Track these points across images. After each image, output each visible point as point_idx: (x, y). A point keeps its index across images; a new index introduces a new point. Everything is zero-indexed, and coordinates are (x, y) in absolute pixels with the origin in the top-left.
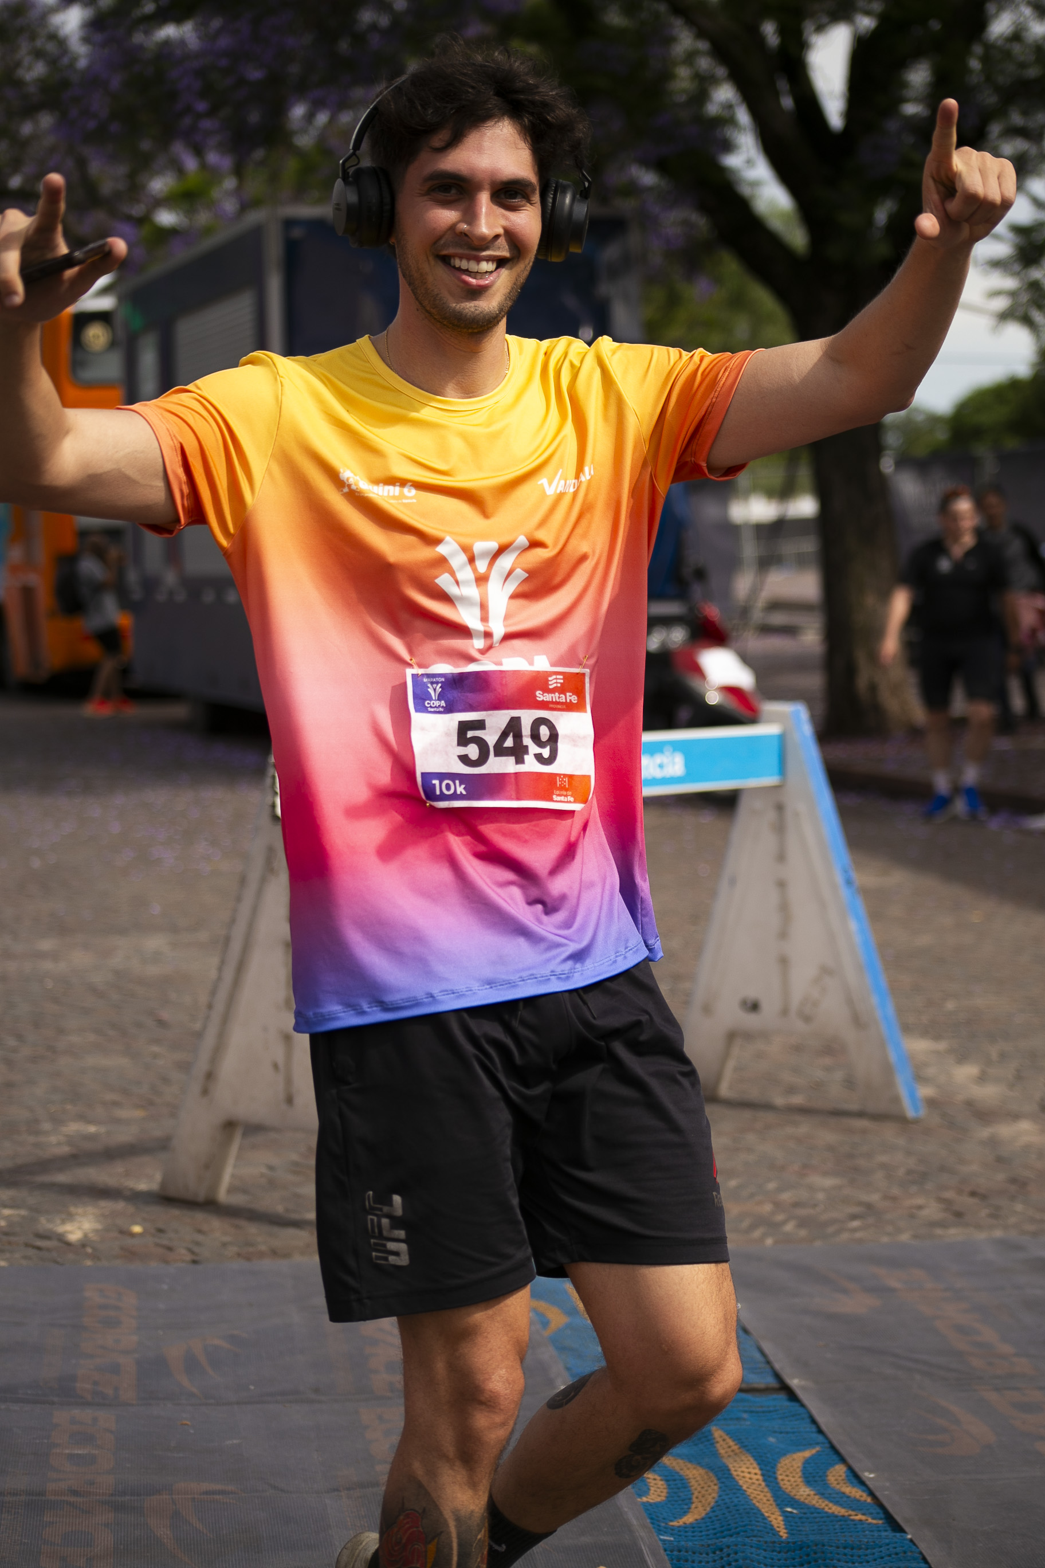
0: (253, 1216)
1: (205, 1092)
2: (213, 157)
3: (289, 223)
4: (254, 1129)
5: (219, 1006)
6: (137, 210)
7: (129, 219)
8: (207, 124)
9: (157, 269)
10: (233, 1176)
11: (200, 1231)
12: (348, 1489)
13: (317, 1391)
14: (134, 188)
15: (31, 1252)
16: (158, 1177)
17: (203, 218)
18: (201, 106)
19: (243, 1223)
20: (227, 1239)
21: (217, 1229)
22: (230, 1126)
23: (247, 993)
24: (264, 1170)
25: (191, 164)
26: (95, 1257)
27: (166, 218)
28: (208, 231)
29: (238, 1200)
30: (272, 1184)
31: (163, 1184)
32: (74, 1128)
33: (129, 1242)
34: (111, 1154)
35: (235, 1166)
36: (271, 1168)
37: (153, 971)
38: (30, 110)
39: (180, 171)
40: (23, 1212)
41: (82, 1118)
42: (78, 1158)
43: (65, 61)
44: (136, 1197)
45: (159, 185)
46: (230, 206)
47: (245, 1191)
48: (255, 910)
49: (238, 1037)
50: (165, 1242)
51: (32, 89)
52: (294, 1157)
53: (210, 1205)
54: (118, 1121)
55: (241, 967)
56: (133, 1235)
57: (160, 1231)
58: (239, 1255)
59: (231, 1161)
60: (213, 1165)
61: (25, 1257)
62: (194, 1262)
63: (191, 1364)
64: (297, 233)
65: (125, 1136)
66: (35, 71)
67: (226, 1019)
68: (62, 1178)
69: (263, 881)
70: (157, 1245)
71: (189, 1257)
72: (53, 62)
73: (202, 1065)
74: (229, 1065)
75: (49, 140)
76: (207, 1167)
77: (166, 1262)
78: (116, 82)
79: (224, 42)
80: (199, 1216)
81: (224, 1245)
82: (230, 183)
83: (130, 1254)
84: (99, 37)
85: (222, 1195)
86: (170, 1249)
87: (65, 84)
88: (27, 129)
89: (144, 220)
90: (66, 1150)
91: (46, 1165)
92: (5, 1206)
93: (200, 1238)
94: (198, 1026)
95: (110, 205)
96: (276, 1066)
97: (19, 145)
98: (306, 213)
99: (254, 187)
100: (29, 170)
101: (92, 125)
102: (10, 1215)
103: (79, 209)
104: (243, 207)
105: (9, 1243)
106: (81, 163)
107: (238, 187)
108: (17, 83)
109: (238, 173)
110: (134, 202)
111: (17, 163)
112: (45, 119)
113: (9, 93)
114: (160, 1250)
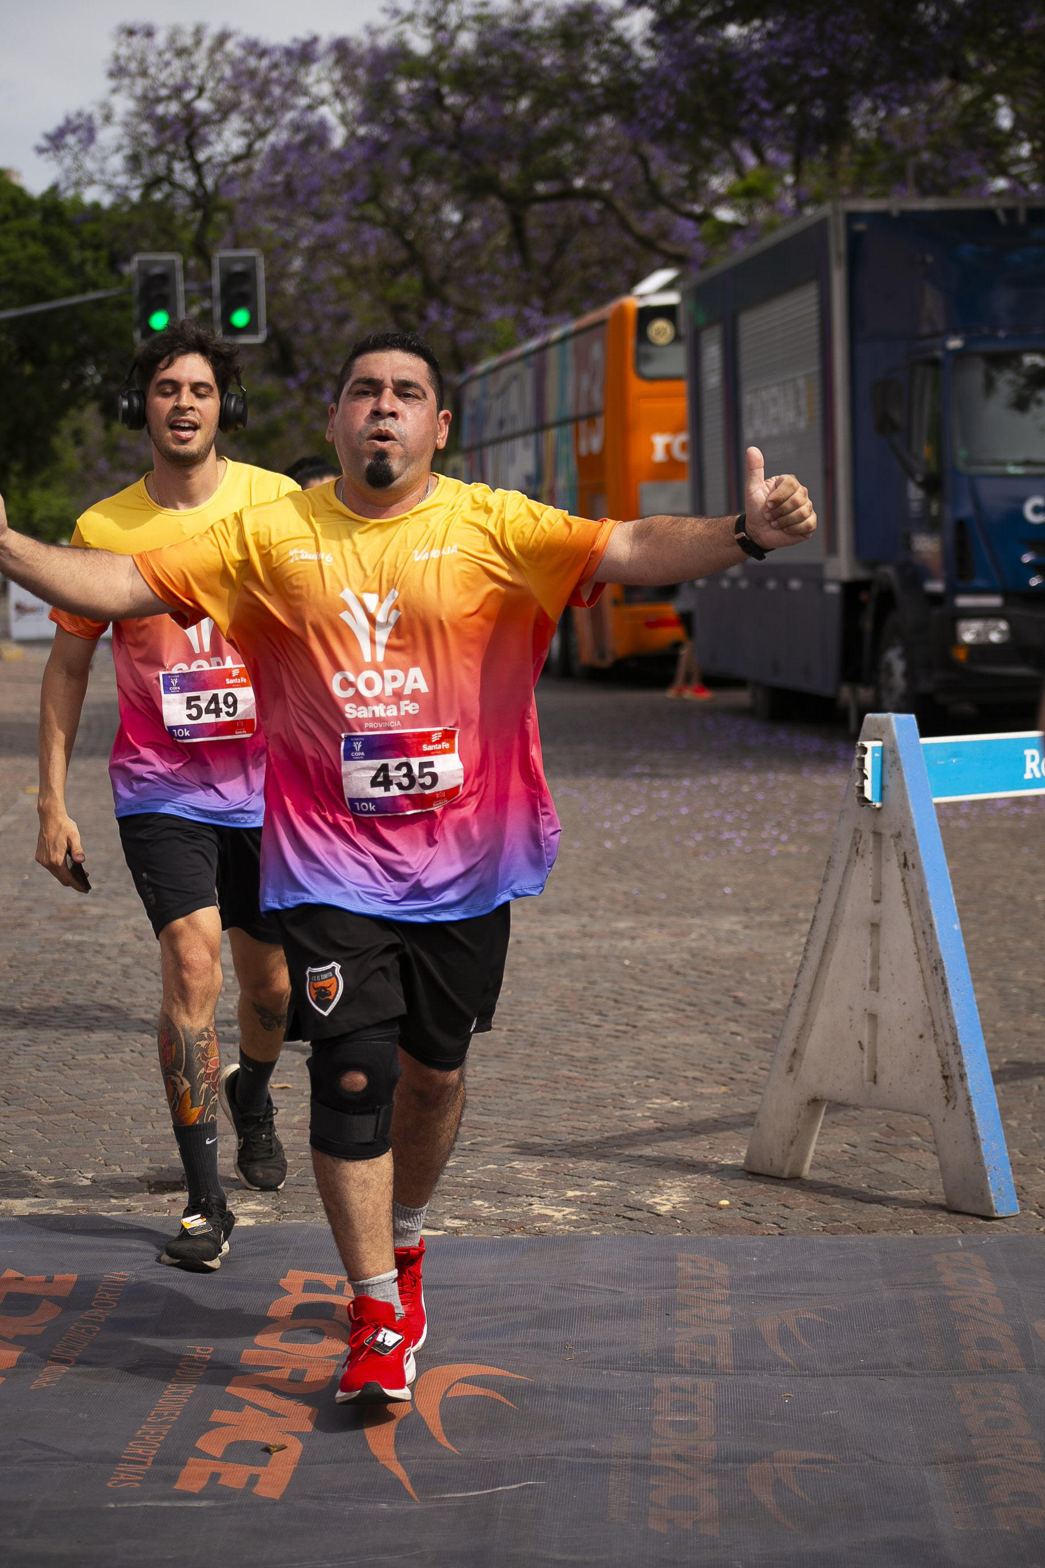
0: (839, 1192)
1: (791, 1070)
2: (772, 154)
3: (852, 217)
4: (837, 1106)
5: (806, 986)
6: (698, 209)
7: (690, 216)
8: (768, 123)
9: (721, 263)
10: (816, 1152)
11: (786, 1206)
12: (946, 1463)
13: (909, 1365)
14: (695, 186)
15: (623, 1222)
16: (744, 1152)
17: (761, 214)
18: (765, 105)
19: (827, 1199)
20: (813, 1213)
21: (803, 1203)
22: (815, 1102)
23: (832, 973)
24: (846, 1147)
25: (750, 161)
26: (686, 1228)
27: (725, 214)
28: (771, 227)
29: (822, 1176)
30: (854, 1161)
31: (748, 1159)
32: (658, 1102)
33: (718, 1214)
34: (696, 1129)
35: (819, 1143)
36: (854, 1146)
37: (728, 950)
38: (594, 113)
39: (740, 170)
40: (613, 1184)
41: (665, 1093)
42: (662, 1133)
43: (630, 64)
44: (722, 1171)
45: (718, 183)
46: (788, 201)
47: (828, 1168)
48: (842, 891)
49: (823, 1016)
50: (751, 1216)
51: (598, 91)
52: (875, 1135)
53: (795, 1180)
54: (701, 1096)
55: (827, 947)
56: (720, 1208)
57: (747, 1204)
58: (824, 1229)
59: (816, 1137)
60: (797, 1141)
61: (618, 1228)
62: (781, 1236)
63: (784, 1335)
64: (860, 227)
65: (708, 1111)
66: (597, 76)
67: (811, 999)
68: (648, 1151)
69: (849, 861)
70: (744, 1218)
71: (776, 1232)
72: (615, 66)
73: (788, 1043)
74: (814, 1043)
75: (611, 143)
76: (792, 1142)
77: (755, 1235)
78: (681, 84)
79: (787, 40)
80: (785, 1191)
81: (810, 1219)
82: (789, 179)
83: (719, 1227)
84: (660, 39)
85: (806, 1172)
86: (758, 1223)
87: (630, 86)
88: (591, 131)
89: (706, 217)
90: (651, 1124)
91: (634, 1138)
92: (595, 1178)
93: (787, 1212)
94: (776, 1005)
95: (671, 203)
96: (861, 1045)
97: (584, 145)
98: (868, 206)
99: (813, 183)
100: (594, 169)
101: (660, 124)
102: (602, 1186)
103: (642, 207)
104: (801, 204)
105: (601, 1213)
106: (644, 161)
107: (797, 183)
108: (582, 87)
109: (797, 169)
110: (694, 201)
111: (581, 165)
112: (608, 121)
113: (574, 96)
114: (748, 1223)
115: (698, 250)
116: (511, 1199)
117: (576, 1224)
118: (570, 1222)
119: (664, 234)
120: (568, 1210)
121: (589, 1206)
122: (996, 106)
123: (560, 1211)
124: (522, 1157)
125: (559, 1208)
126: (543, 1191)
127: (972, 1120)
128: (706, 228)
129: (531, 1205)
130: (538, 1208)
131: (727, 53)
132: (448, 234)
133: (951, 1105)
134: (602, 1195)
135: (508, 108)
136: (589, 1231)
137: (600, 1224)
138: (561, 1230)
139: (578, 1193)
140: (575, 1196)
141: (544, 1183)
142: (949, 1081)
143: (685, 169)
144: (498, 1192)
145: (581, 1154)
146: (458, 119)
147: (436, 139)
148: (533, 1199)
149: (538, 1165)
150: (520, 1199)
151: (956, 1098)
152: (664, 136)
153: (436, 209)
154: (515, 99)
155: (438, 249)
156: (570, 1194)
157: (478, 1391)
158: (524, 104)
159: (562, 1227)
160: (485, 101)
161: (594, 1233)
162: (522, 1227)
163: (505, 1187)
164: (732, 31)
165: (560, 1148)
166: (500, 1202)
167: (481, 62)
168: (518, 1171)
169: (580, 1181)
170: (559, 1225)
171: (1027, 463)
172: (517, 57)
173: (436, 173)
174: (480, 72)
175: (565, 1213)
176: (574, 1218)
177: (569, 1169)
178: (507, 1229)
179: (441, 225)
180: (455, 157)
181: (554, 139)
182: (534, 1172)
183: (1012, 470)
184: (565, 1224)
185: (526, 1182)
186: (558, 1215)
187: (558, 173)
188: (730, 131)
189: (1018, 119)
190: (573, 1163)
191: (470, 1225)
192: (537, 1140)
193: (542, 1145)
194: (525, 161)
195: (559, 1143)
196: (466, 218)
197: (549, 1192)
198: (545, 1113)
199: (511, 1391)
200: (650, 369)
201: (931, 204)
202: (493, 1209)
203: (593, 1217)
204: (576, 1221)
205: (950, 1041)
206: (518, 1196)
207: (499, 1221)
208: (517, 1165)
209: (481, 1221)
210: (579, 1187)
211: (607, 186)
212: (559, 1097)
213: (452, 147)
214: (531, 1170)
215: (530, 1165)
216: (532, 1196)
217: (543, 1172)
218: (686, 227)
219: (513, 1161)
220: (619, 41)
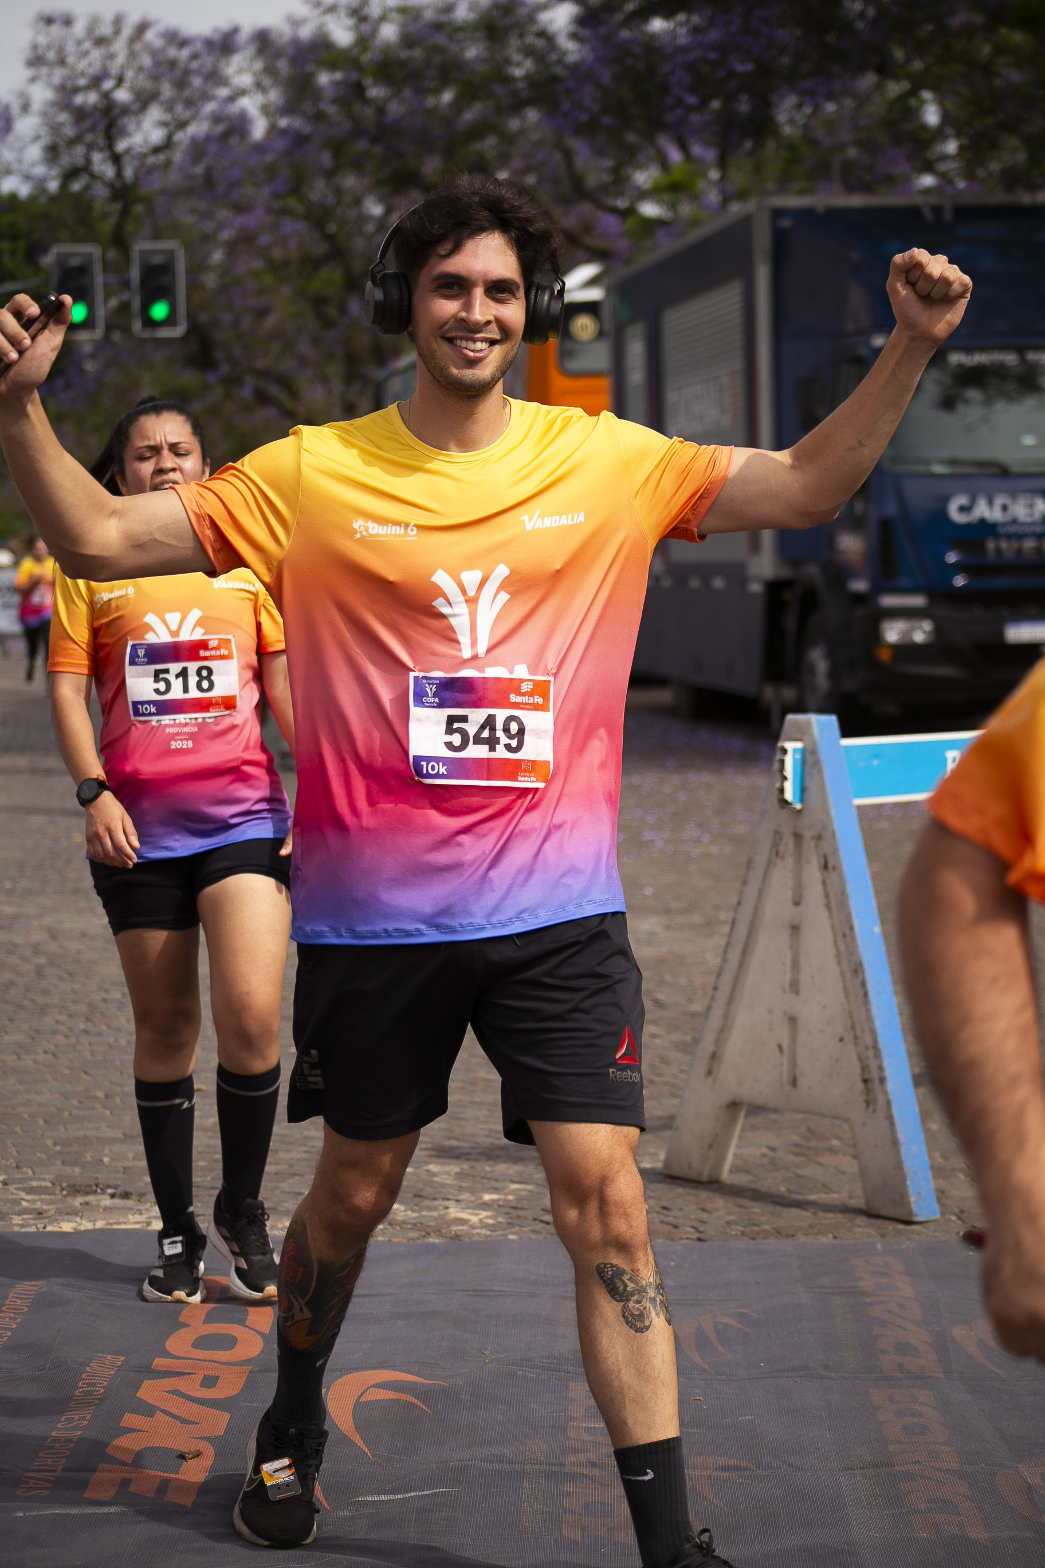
0: (757, 1196)
1: (710, 1073)
2: (697, 149)
3: (777, 213)
4: (757, 1109)
5: (725, 988)
6: (622, 203)
7: (614, 211)
8: (695, 118)
9: (645, 259)
10: (735, 1156)
11: (704, 1210)
12: (862, 1468)
13: (826, 1367)
14: (619, 181)
16: (662, 1156)
17: (686, 209)
18: (692, 100)
19: (746, 1202)
20: (732, 1218)
21: (721, 1208)
22: (734, 1106)
23: (752, 975)
24: (765, 1151)
25: (675, 156)
27: (650, 209)
28: (694, 222)
29: (741, 1179)
30: (774, 1165)
31: (667, 1162)
35: (738, 1147)
36: (773, 1149)
38: (518, 106)
39: (665, 164)
40: (530, 1187)
43: (554, 57)
45: (643, 177)
46: (713, 197)
47: (747, 1172)
48: (761, 893)
49: (743, 1018)
50: (670, 1219)
51: (521, 85)
52: (795, 1138)
53: (713, 1184)
55: (747, 949)
57: (665, 1208)
58: (743, 1234)
59: (734, 1141)
60: (716, 1144)
61: (533, 1231)
62: (699, 1240)
63: (701, 1340)
64: (785, 223)
66: (521, 69)
67: (730, 1002)
69: (769, 863)
70: (662, 1222)
71: (695, 1236)
72: (541, 59)
73: (707, 1046)
74: (734, 1045)
75: (535, 137)
76: (710, 1146)
77: (673, 1240)
78: (606, 76)
79: (713, 35)
80: (704, 1195)
81: (729, 1223)
82: (714, 175)
84: (585, 32)
85: (726, 1175)
86: (676, 1227)
87: (554, 80)
88: (514, 124)
89: (630, 212)
92: (512, 1182)
93: (705, 1216)
94: (697, 1007)
95: (595, 197)
96: (780, 1048)
97: (508, 139)
98: (794, 201)
99: (739, 178)
100: (517, 163)
101: (584, 118)
102: (519, 1190)
103: (566, 201)
104: (727, 199)
105: (518, 1217)
106: (568, 155)
107: (722, 179)
108: (507, 80)
109: (722, 163)
110: (620, 194)
111: (504, 158)
112: (532, 115)
113: (499, 90)
114: (666, 1227)
115: (622, 245)
116: (427, 1203)
117: (493, 1228)
118: (486, 1226)
119: (588, 228)
120: (484, 1214)
121: (506, 1210)
122: (923, 102)
123: (476, 1215)
124: (439, 1160)
125: (476, 1212)
126: (460, 1194)
127: (892, 1124)
128: (631, 223)
129: (447, 1208)
130: (454, 1212)
131: (652, 47)
132: (371, 228)
133: (871, 1109)
134: (519, 1199)
135: (430, 101)
136: (505, 1235)
137: (517, 1229)
138: (478, 1234)
139: (495, 1197)
140: (493, 1201)
141: (461, 1187)
142: (869, 1085)
143: (608, 163)
144: (415, 1196)
145: (498, 1157)
146: (381, 111)
147: (358, 131)
148: (447, 1203)
149: (454, 1168)
150: (436, 1203)
151: (876, 1102)
152: (588, 129)
153: (358, 202)
154: (437, 91)
155: (359, 244)
156: (487, 1197)
157: (392, 1395)
158: (447, 96)
159: (478, 1231)
160: (408, 93)
161: (511, 1237)
162: (438, 1231)
163: (421, 1190)
164: (657, 25)
165: (478, 1151)
166: (416, 1205)
167: (404, 54)
168: (435, 1174)
169: (497, 1185)
170: (476, 1228)
171: (953, 462)
172: (439, 49)
173: (358, 165)
174: (403, 64)
175: (481, 1216)
176: (491, 1221)
177: (486, 1172)
178: (423, 1233)
179: (363, 218)
180: (378, 150)
181: (476, 132)
182: (450, 1175)
183: (938, 469)
184: (481, 1228)
185: (443, 1185)
186: (474, 1219)
187: (481, 167)
188: (654, 126)
189: (946, 118)
190: (490, 1166)
191: (385, 1229)
192: (454, 1143)
193: (458, 1148)
194: (449, 154)
195: (474, 1145)
196: (389, 211)
197: (466, 1196)
198: (462, 1116)
199: (425, 1394)
200: (575, 365)
201: (856, 201)
202: (409, 1213)
203: (510, 1221)
204: (493, 1225)
205: (869, 1042)
206: (435, 1199)
207: (415, 1224)
208: (433, 1168)
209: (396, 1224)
210: (496, 1190)
211: (530, 180)
212: (477, 1099)
213: (375, 140)
214: (448, 1173)
215: (447, 1168)
216: (448, 1199)
217: (460, 1176)
218: (610, 222)
219: (431, 1163)
220: (544, 34)
